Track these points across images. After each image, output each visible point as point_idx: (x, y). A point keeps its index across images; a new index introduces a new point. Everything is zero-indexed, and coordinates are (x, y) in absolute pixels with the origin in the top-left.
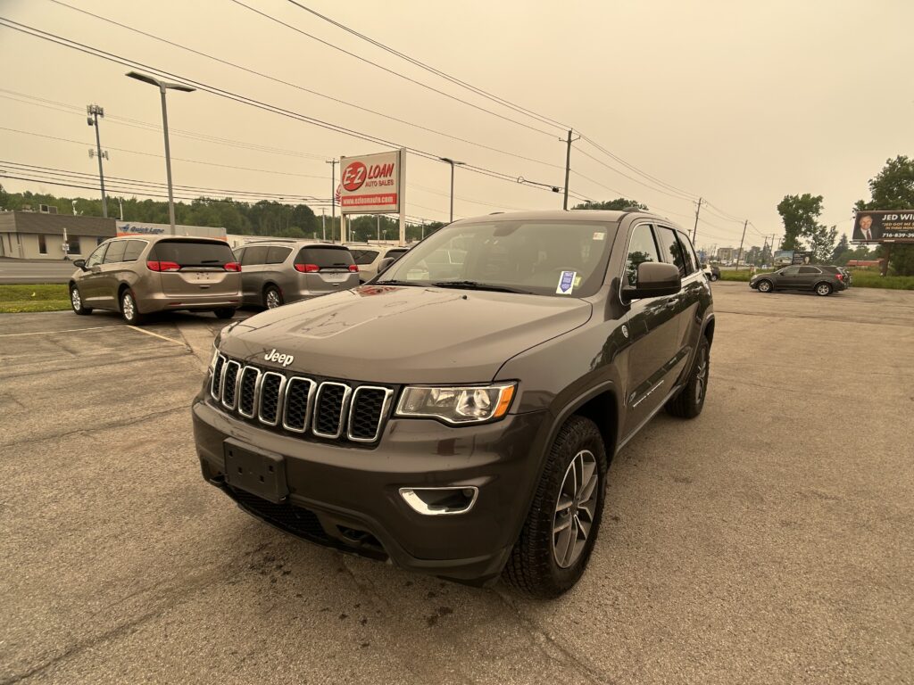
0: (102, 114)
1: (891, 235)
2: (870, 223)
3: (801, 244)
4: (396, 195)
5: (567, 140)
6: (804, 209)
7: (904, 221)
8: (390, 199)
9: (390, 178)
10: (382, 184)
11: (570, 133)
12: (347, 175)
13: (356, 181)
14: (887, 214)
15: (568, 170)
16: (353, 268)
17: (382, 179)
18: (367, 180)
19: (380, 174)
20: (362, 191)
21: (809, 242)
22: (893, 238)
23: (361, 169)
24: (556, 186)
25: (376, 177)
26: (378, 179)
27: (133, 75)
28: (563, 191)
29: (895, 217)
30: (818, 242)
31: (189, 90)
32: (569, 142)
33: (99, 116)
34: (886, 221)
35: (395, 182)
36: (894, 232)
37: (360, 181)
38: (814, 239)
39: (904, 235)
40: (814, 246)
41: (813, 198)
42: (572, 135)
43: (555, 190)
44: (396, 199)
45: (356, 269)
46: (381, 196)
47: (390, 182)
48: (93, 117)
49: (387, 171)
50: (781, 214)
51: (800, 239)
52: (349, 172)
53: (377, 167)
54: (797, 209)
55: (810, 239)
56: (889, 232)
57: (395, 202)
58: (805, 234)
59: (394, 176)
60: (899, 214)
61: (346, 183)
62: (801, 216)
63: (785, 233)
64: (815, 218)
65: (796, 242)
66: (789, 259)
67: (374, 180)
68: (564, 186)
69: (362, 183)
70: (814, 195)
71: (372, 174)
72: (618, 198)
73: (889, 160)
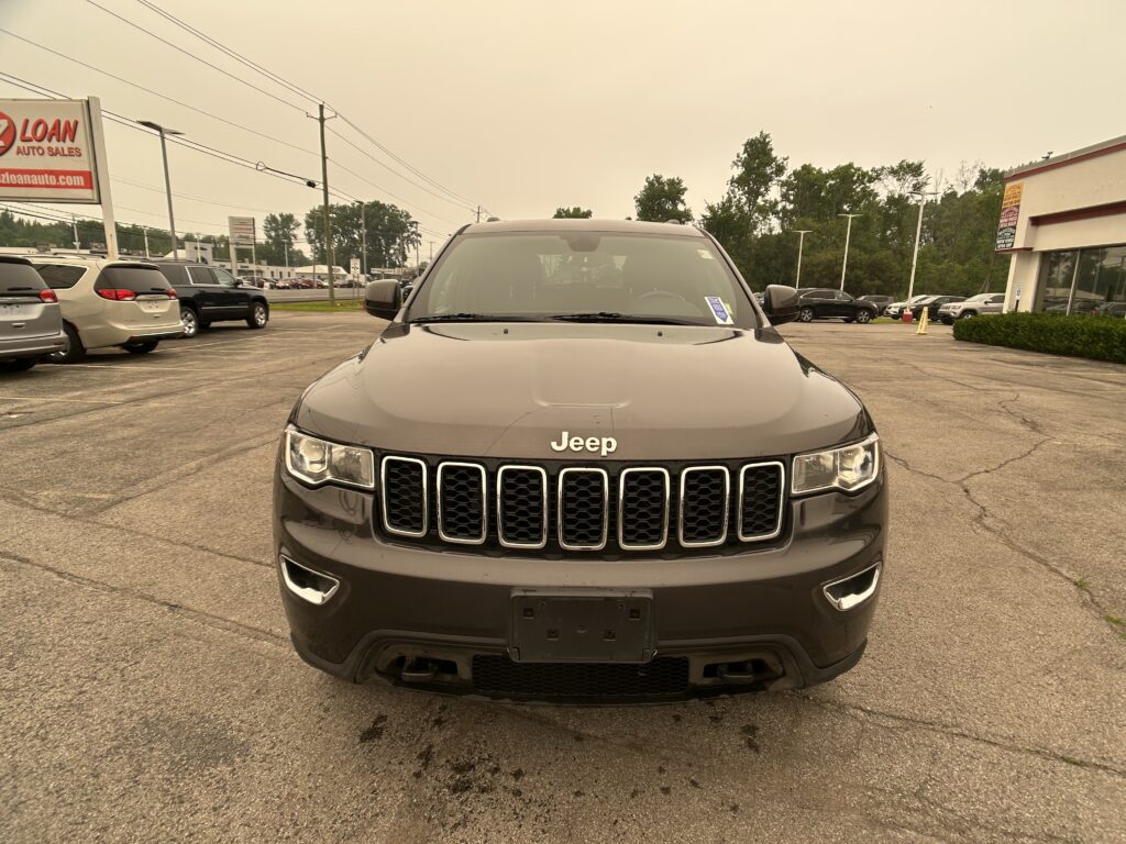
4: (89, 172)
5: (318, 116)
9: (73, 145)
10: (55, 152)
11: (321, 107)
15: (324, 158)
16: (47, 296)
17: (54, 144)
18: (18, 143)
19: (48, 136)
24: (311, 179)
25: (39, 140)
26: (45, 144)
28: (321, 186)
32: (322, 120)
35: (83, 153)
37: (3, 144)
42: (325, 111)
43: (311, 184)
44: (91, 180)
45: (54, 298)
46: (56, 173)
47: (73, 152)
49: (63, 131)
53: (39, 123)
57: (89, 185)
59: (81, 142)
67: (34, 144)
68: (322, 180)
69: (8, 148)
71: (29, 134)
72: (372, 201)
73: (648, 178)
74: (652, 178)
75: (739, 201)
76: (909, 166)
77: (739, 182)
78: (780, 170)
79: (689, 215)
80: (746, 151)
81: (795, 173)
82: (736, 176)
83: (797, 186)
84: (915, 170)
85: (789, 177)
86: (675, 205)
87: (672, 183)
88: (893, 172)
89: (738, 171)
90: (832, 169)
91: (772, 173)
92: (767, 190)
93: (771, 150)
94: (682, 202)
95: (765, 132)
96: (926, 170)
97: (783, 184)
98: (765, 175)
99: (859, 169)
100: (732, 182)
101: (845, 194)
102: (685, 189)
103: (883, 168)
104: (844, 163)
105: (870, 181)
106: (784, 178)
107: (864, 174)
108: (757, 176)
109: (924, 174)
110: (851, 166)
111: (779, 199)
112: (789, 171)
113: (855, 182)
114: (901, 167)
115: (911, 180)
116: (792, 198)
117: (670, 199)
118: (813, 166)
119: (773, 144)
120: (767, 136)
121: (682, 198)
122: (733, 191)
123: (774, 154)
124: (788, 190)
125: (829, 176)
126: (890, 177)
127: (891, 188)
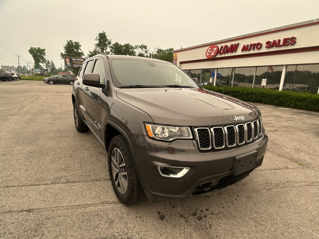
1: (75, 65)
2: (69, 61)
3: (41, 66)
6: (39, 53)
7: (78, 61)
14: (73, 58)
21: (44, 66)
22: (76, 66)
29: (75, 60)
30: (47, 66)
34: (73, 61)
36: (76, 64)
38: (46, 64)
39: (79, 65)
40: (46, 67)
41: (42, 50)
50: (31, 54)
51: (41, 64)
54: (37, 53)
55: (45, 64)
56: (75, 64)
58: (42, 62)
60: (76, 59)
62: (39, 55)
63: (34, 61)
64: (45, 57)
65: (40, 65)
66: (40, 72)
70: (42, 48)
73: (67, 41)
74: (69, 41)
75: (98, 51)
76: (144, 46)
77: (98, 45)
78: (110, 43)
79: (83, 54)
80: (99, 36)
81: (114, 44)
82: (97, 44)
83: (114, 48)
84: (145, 47)
85: (112, 45)
86: (78, 50)
87: (76, 43)
88: (140, 47)
89: (97, 42)
90: (124, 44)
91: (107, 44)
92: (106, 48)
93: (106, 37)
94: (80, 49)
95: (104, 32)
96: (148, 47)
97: (111, 47)
98: (106, 44)
99: (131, 45)
100: (96, 45)
101: (128, 52)
102: (81, 46)
103: (137, 46)
104: (127, 43)
105: (134, 49)
106: (111, 45)
107: (132, 47)
108: (103, 44)
109: (147, 49)
110: (128, 44)
111: (110, 51)
112: (112, 44)
113: (130, 49)
114: (142, 46)
115: (144, 50)
116: (113, 51)
117: (76, 48)
118: (118, 43)
119: (107, 35)
120: (105, 33)
121: (80, 48)
122: (96, 48)
123: (107, 38)
124: (112, 49)
125: (123, 46)
126: (139, 48)
127: (140, 51)
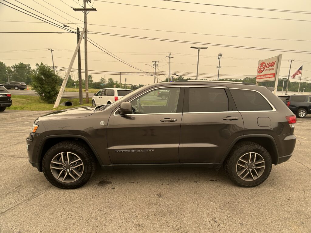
0: (222, 56)
4: (275, 73)
8: (272, 76)
9: (273, 67)
10: (270, 70)
12: (259, 68)
13: (262, 69)
17: (271, 68)
18: (265, 69)
19: (270, 66)
20: (264, 73)
23: (264, 65)
25: (268, 67)
26: (269, 68)
27: (191, 47)
31: (207, 48)
33: (221, 56)
35: (275, 69)
37: (263, 69)
44: (275, 75)
46: (269, 74)
47: (273, 69)
48: (219, 57)
49: (272, 64)
52: (260, 66)
53: (269, 63)
57: (274, 77)
59: (275, 66)
61: (259, 70)
67: (268, 68)
69: (263, 70)
71: (267, 66)
